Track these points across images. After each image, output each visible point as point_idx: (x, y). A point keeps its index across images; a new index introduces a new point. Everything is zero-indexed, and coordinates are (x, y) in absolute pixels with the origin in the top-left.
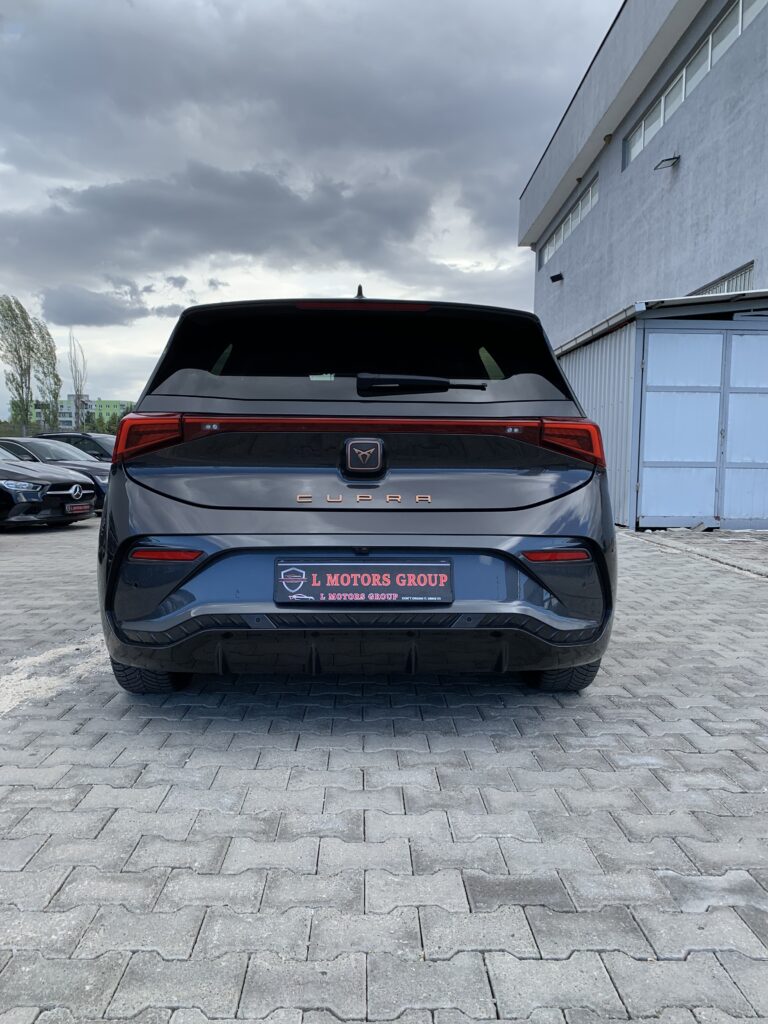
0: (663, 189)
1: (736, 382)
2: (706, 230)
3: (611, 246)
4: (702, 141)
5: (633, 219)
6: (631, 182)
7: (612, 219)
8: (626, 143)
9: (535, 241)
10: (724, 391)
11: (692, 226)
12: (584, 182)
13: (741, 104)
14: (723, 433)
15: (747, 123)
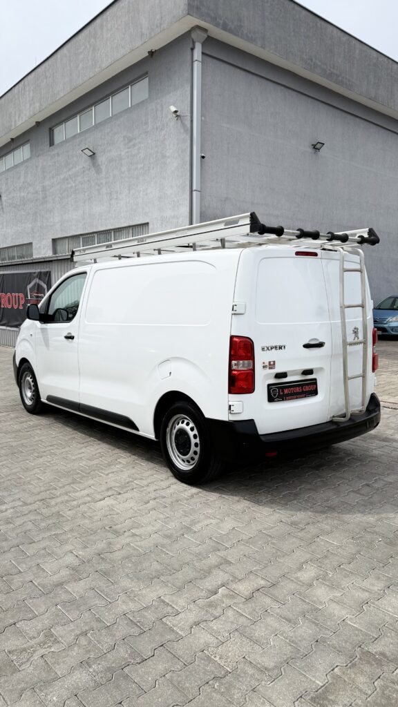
0: (83, 167)
2: (117, 199)
3: (44, 189)
4: (110, 151)
5: (62, 177)
6: (58, 155)
8: (51, 131)
11: (107, 193)
12: (16, 142)
13: (134, 141)
15: (139, 153)
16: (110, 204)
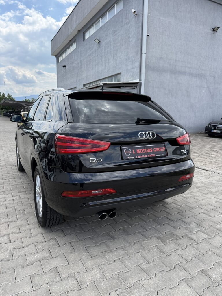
0: (96, 49)
2: (108, 62)
3: (81, 62)
5: (87, 55)
6: (86, 45)
7: (81, 54)
8: (84, 34)
9: (56, 55)
11: (104, 60)
13: (116, 32)
15: (118, 38)
16: (105, 65)
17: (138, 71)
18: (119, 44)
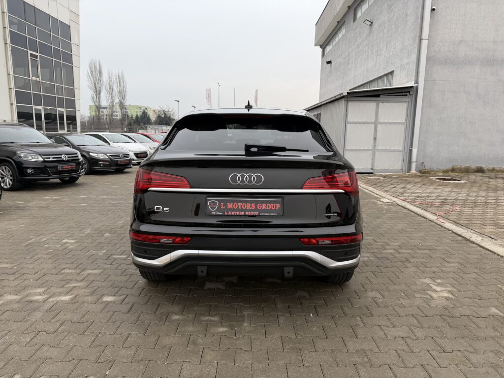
0: (367, 34)
1: (381, 120)
2: (380, 55)
3: (349, 53)
4: (380, 18)
5: (357, 44)
6: (356, 27)
7: (349, 42)
8: (356, 11)
9: (321, 44)
10: (376, 123)
11: (376, 51)
12: (340, 24)
13: (392, 7)
14: (375, 139)
15: (394, 16)
16: (377, 59)
17: (414, 67)
18: (394, 26)
